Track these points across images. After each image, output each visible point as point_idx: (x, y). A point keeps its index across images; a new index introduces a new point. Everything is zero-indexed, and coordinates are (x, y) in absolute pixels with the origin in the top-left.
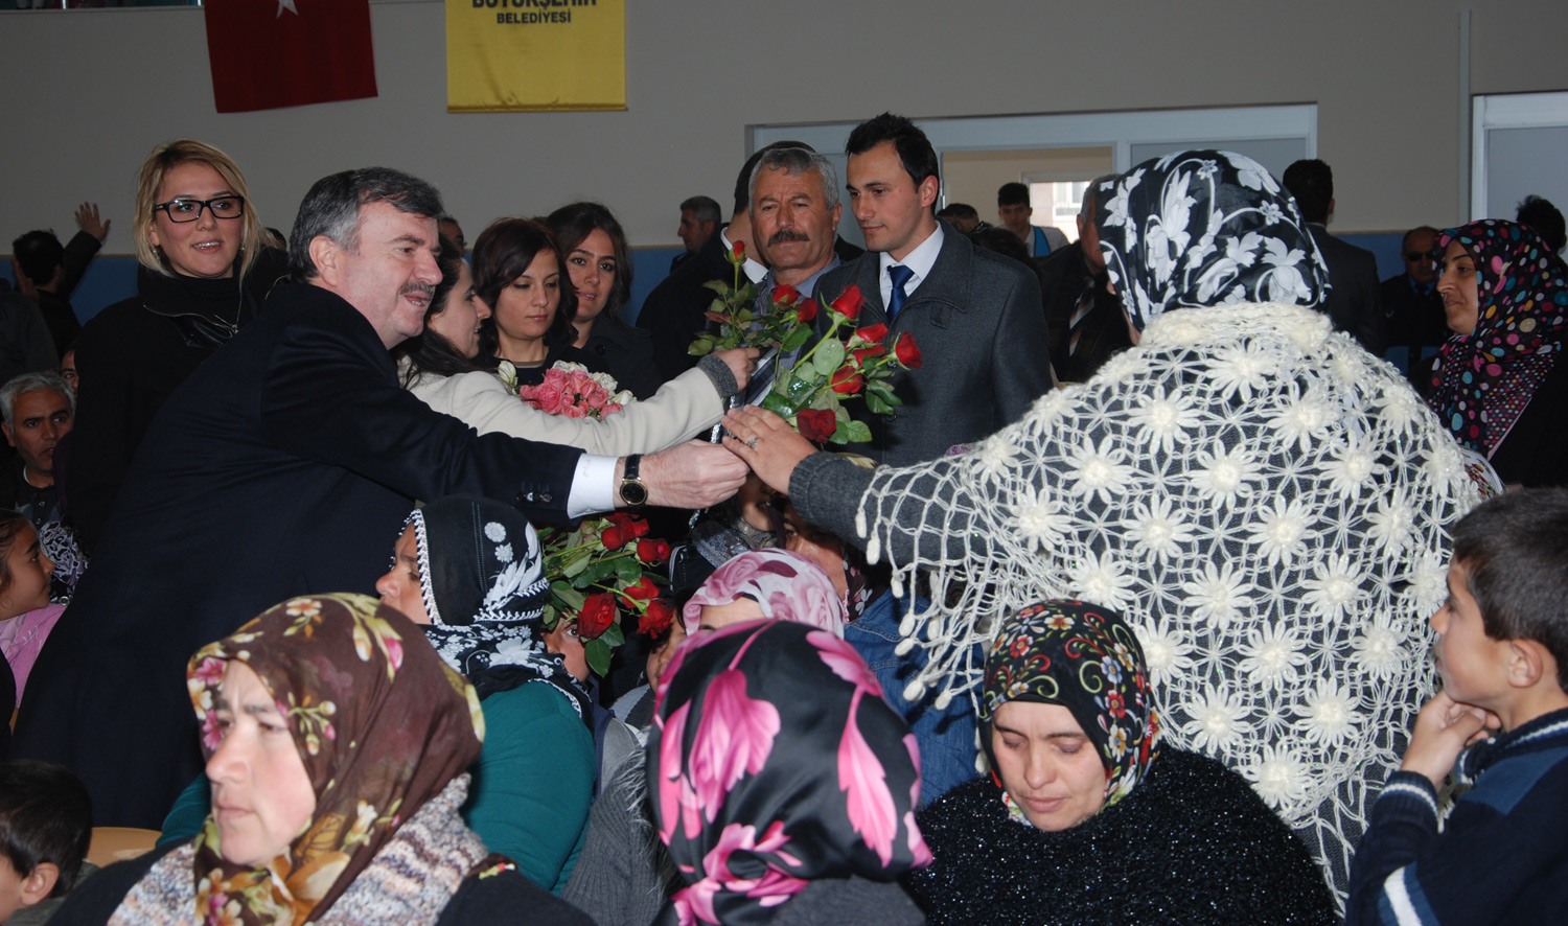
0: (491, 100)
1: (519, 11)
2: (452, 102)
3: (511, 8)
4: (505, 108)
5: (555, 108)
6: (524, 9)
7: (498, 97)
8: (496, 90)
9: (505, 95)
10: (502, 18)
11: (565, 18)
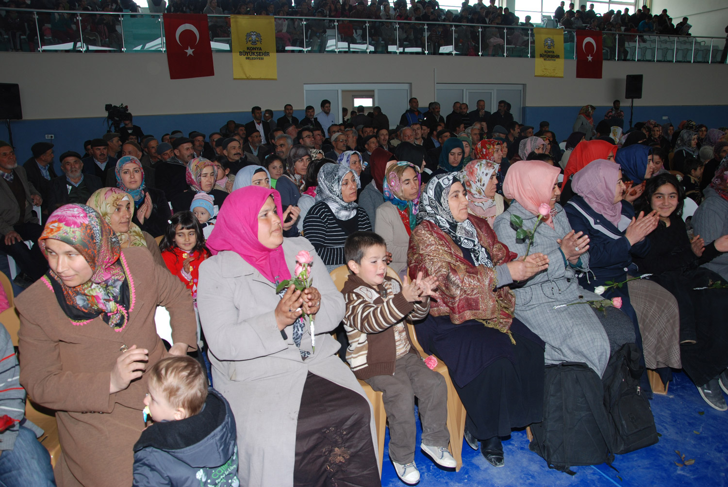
0: (245, 77)
1: (251, 57)
2: (234, 77)
3: (249, 56)
4: (248, 79)
5: (260, 79)
6: (252, 56)
7: (246, 76)
8: (246, 75)
9: (248, 76)
10: (247, 58)
11: (262, 59)
